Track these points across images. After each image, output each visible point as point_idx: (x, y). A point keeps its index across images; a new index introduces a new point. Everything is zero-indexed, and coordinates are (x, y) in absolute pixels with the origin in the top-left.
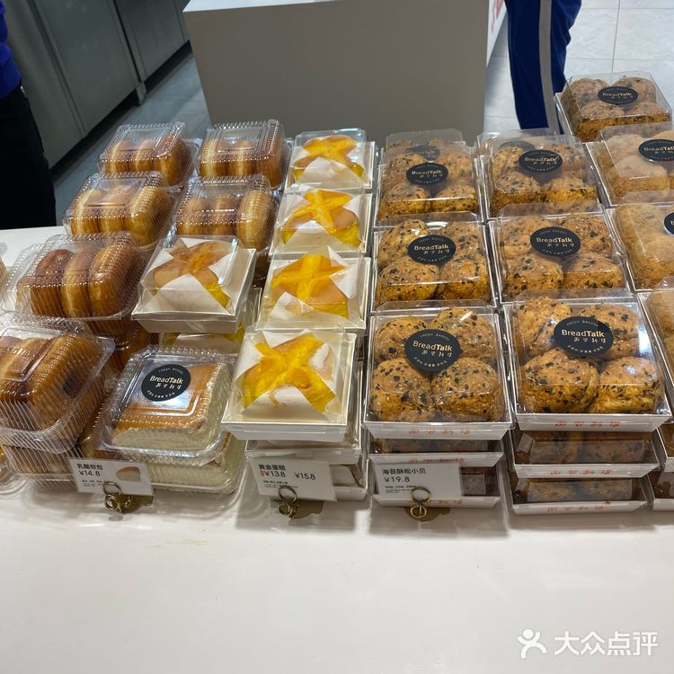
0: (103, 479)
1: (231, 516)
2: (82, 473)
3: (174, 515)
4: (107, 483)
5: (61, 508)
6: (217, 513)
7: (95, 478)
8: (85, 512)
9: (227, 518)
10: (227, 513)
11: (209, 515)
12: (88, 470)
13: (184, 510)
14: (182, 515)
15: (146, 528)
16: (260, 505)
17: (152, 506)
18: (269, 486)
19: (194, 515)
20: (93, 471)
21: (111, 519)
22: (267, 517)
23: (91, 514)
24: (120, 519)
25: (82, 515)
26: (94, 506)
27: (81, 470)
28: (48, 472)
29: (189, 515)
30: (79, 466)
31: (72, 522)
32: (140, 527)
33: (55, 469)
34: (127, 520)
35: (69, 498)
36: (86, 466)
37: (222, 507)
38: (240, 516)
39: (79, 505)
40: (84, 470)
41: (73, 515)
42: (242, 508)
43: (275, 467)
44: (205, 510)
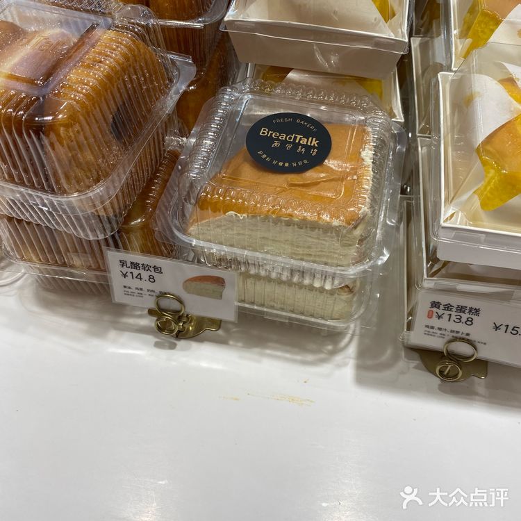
0: (157, 287)
1: (345, 365)
2: (125, 276)
3: (257, 350)
4: (163, 295)
5: (80, 319)
6: (322, 356)
7: (146, 285)
8: (116, 329)
9: (339, 366)
10: (338, 358)
11: (310, 357)
12: (136, 272)
13: (270, 344)
14: (268, 351)
15: (216, 366)
16: (389, 352)
17: (220, 332)
18: (433, 335)
19: (288, 355)
20: (145, 274)
21: (157, 345)
22: (403, 373)
23: (127, 335)
24: (173, 347)
25: (112, 334)
26: (131, 321)
27: (125, 270)
28: (64, 265)
29: (279, 353)
30: (123, 263)
31: (95, 342)
32: (204, 364)
33: (77, 261)
34: (182, 350)
35: (91, 304)
36: (135, 265)
37: (330, 347)
38: (361, 367)
39: (107, 317)
40: (130, 270)
41: (98, 331)
42: (362, 354)
43: (461, 309)
44: (303, 349)
